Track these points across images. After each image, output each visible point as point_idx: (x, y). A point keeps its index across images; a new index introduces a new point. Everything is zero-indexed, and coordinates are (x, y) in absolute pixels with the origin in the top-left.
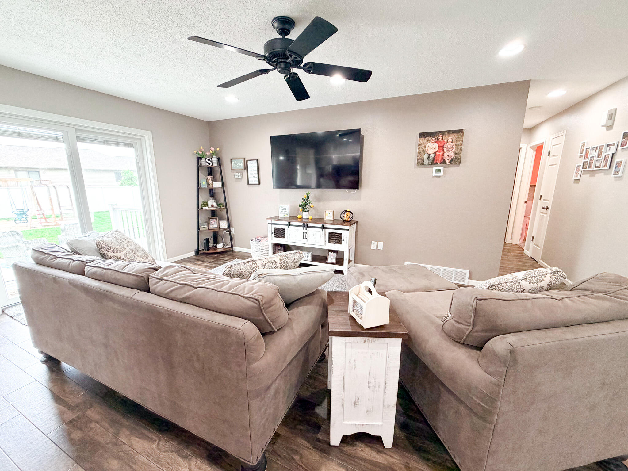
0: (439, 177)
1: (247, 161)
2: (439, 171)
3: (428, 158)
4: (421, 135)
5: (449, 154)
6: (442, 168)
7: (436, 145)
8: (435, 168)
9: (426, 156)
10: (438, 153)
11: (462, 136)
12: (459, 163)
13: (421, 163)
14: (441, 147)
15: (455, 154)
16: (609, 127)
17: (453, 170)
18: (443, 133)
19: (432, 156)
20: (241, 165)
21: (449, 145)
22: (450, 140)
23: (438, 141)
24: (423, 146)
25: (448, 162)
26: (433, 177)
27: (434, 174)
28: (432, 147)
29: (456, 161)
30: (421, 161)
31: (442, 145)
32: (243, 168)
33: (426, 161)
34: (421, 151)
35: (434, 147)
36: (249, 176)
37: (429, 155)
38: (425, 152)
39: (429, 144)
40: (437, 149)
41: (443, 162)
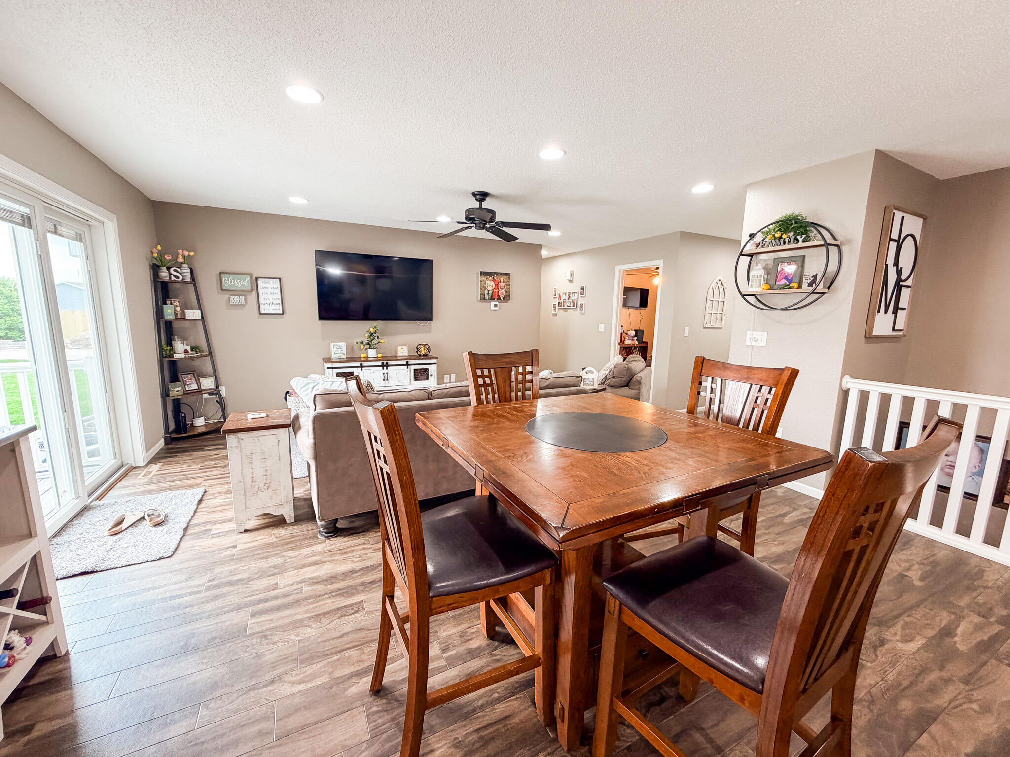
0: (495, 311)
1: (257, 279)
2: (496, 305)
3: (488, 294)
4: (482, 274)
5: (502, 292)
6: (497, 303)
7: (493, 284)
8: (493, 303)
9: (486, 292)
10: (494, 290)
11: (510, 278)
12: (509, 299)
13: (483, 298)
14: (497, 285)
15: (506, 292)
16: (571, 281)
17: (504, 305)
18: (497, 274)
19: (491, 292)
20: (244, 283)
21: (502, 284)
22: (502, 281)
23: (494, 280)
24: (483, 283)
25: (502, 298)
26: (491, 310)
27: (493, 307)
28: (490, 284)
29: (507, 298)
30: (483, 296)
31: (497, 283)
32: (249, 288)
33: (486, 296)
34: (483, 288)
35: (491, 284)
36: (262, 301)
37: (489, 291)
38: (485, 289)
39: (488, 282)
40: (494, 287)
41: (499, 298)
